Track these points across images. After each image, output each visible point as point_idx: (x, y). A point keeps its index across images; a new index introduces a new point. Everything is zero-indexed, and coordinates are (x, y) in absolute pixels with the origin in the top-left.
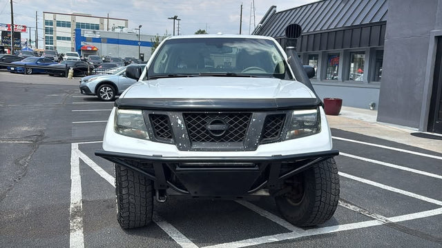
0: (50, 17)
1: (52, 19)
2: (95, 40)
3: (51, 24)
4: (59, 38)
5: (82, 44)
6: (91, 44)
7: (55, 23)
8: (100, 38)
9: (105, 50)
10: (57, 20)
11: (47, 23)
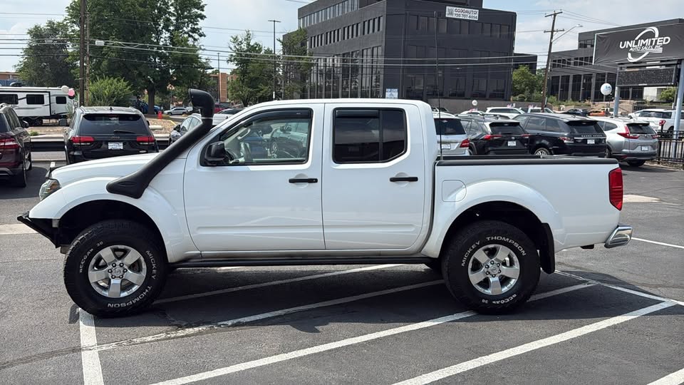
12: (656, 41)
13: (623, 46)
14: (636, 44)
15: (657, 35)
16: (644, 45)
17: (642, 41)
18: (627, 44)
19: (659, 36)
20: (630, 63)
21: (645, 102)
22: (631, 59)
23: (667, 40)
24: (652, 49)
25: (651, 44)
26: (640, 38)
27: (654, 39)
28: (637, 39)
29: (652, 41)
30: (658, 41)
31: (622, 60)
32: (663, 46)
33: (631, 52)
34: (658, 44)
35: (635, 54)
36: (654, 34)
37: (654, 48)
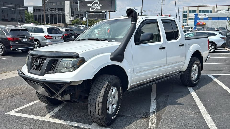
0: (186, 9)
1: (187, 10)
2: (205, 19)
3: (186, 12)
4: (190, 19)
5: (198, 21)
6: (202, 21)
7: (188, 12)
8: (208, 18)
9: (210, 24)
10: (189, 10)
11: (184, 12)
12: (98, 5)
13: (88, 5)
14: (92, 5)
15: (98, 3)
16: (95, 6)
17: (94, 4)
18: (89, 5)
19: (99, 4)
20: (91, 11)
21: (67, 24)
22: (91, 10)
23: (101, 5)
24: (97, 7)
25: (97, 6)
26: (93, 4)
27: (98, 4)
28: (92, 4)
29: (97, 5)
30: (99, 5)
31: (88, 10)
32: (100, 7)
33: (91, 8)
34: (99, 6)
35: (92, 9)
36: (97, 3)
37: (98, 7)
